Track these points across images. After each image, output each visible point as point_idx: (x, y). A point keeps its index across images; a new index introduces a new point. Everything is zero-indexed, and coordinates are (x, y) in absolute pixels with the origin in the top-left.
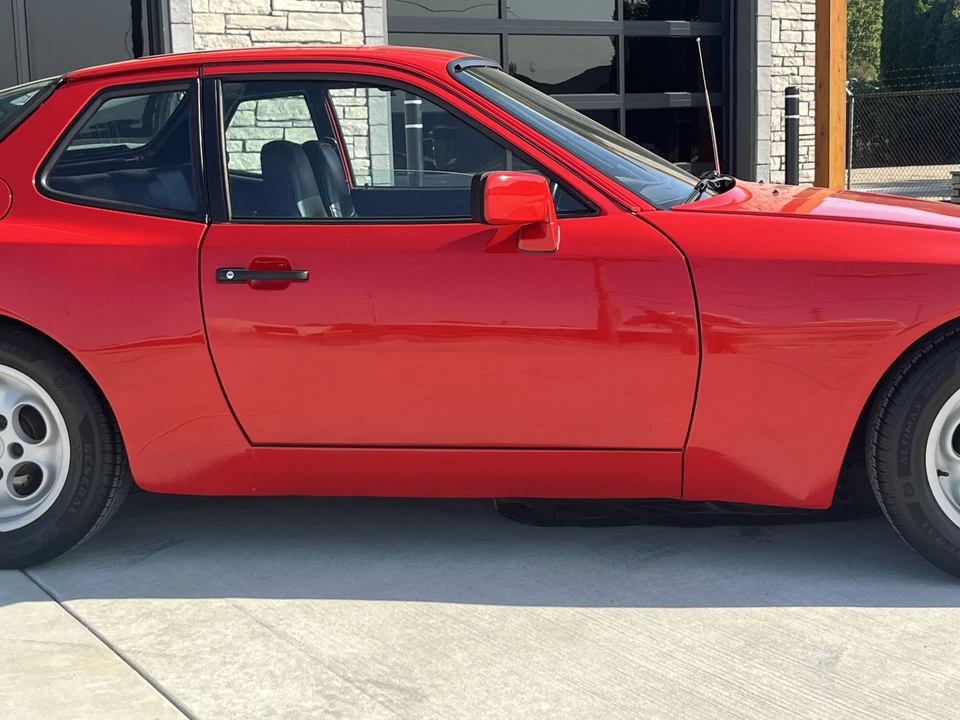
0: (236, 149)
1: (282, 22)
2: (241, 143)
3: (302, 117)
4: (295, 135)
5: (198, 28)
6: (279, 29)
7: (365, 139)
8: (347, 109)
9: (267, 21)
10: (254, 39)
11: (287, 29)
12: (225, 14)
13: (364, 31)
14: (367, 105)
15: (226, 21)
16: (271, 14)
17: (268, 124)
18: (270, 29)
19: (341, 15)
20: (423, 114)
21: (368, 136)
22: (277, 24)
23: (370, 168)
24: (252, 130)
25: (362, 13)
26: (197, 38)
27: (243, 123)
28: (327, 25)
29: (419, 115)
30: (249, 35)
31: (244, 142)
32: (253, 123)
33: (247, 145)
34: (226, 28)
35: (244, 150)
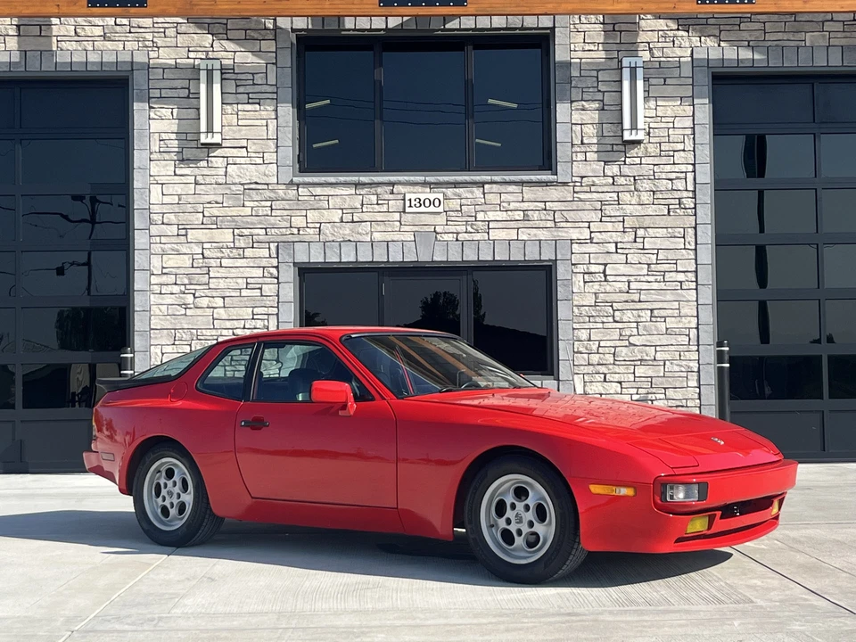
0: (599, 379)
1: (636, 297)
2: (603, 376)
3: (648, 358)
4: (642, 371)
5: (575, 303)
6: (633, 301)
7: (695, 374)
8: (682, 353)
9: (625, 297)
10: (615, 308)
11: (640, 301)
12: (595, 293)
13: (697, 301)
14: (698, 351)
15: (596, 298)
16: (628, 292)
17: (623, 363)
18: (627, 301)
19: (680, 291)
20: (730, 357)
21: (699, 372)
22: (632, 298)
23: (699, 394)
24: (611, 367)
25: (696, 289)
26: (575, 309)
27: (605, 362)
28: (669, 297)
29: (727, 358)
30: (612, 306)
31: (605, 375)
32: (612, 362)
33: (607, 377)
34: (596, 302)
35: (605, 381)
